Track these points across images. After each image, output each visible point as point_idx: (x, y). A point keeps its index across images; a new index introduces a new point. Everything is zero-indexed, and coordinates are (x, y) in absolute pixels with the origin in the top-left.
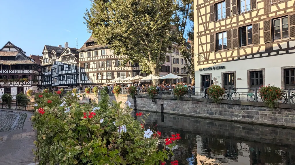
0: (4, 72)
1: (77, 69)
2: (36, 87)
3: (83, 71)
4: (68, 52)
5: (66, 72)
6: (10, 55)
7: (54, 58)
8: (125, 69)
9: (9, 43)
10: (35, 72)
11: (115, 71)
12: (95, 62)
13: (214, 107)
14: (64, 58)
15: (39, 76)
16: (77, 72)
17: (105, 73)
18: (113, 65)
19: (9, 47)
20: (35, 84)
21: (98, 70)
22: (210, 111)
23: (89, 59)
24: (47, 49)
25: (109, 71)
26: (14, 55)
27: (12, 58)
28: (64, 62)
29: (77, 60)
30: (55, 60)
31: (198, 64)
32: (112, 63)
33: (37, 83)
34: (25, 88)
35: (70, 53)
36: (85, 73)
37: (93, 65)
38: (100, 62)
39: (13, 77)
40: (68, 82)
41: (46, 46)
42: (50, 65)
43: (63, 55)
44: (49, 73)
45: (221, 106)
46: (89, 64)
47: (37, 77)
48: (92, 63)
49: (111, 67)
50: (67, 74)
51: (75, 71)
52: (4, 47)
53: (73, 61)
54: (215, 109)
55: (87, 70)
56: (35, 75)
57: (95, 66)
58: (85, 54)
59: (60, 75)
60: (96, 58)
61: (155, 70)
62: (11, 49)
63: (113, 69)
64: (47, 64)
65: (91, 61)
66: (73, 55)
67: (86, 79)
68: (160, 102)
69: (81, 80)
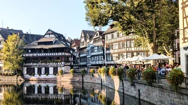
0: (44, 54)
1: (104, 51)
2: (69, 67)
3: (108, 52)
4: (97, 35)
5: (96, 54)
6: (49, 41)
7: (88, 41)
8: (140, 49)
9: (49, 30)
10: (67, 54)
11: (135, 52)
12: (117, 43)
13: (175, 98)
14: (95, 41)
15: (71, 57)
16: (104, 53)
17: (125, 54)
18: (132, 45)
19: (49, 34)
20: (67, 64)
21: (119, 51)
22: (172, 102)
23: (113, 41)
24: (84, 33)
25: (129, 52)
26: (52, 40)
27: (50, 43)
28: (95, 44)
29: (104, 42)
30: (89, 43)
31: (183, 41)
32: (132, 44)
33: (69, 64)
34: (59, 68)
35: (98, 36)
36: (109, 54)
37: (116, 47)
38: (121, 43)
39: (51, 59)
40: (97, 63)
41: (83, 31)
42: (85, 48)
43: (94, 38)
44: (85, 55)
45: (181, 97)
46: (112, 45)
47: (70, 58)
48: (115, 44)
49: (131, 47)
50: (96, 55)
51: (102, 52)
52: (46, 34)
53: (100, 43)
54: (176, 100)
55: (111, 51)
56: (68, 57)
57: (117, 47)
58: (109, 36)
59: (92, 56)
60: (118, 39)
61: (153, 50)
62: (51, 36)
63: (133, 49)
64: (83, 46)
65: (114, 42)
66: (101, 37)
67: (110, 59)
68: (138, 87)
69: (107, 61)
